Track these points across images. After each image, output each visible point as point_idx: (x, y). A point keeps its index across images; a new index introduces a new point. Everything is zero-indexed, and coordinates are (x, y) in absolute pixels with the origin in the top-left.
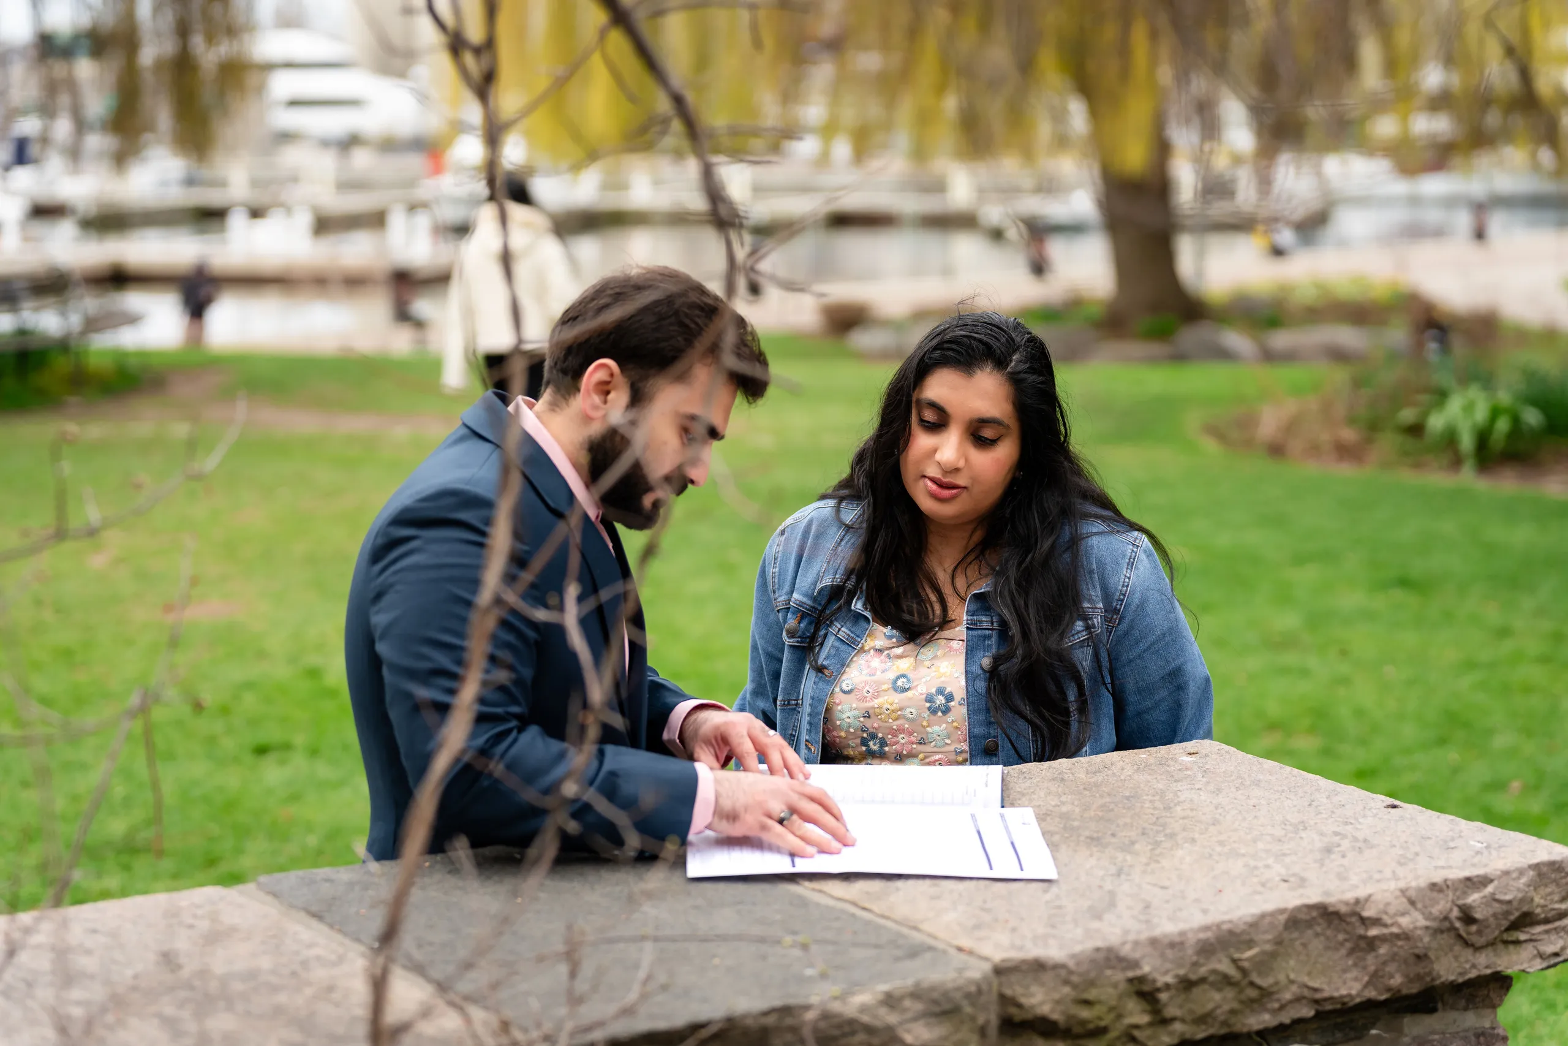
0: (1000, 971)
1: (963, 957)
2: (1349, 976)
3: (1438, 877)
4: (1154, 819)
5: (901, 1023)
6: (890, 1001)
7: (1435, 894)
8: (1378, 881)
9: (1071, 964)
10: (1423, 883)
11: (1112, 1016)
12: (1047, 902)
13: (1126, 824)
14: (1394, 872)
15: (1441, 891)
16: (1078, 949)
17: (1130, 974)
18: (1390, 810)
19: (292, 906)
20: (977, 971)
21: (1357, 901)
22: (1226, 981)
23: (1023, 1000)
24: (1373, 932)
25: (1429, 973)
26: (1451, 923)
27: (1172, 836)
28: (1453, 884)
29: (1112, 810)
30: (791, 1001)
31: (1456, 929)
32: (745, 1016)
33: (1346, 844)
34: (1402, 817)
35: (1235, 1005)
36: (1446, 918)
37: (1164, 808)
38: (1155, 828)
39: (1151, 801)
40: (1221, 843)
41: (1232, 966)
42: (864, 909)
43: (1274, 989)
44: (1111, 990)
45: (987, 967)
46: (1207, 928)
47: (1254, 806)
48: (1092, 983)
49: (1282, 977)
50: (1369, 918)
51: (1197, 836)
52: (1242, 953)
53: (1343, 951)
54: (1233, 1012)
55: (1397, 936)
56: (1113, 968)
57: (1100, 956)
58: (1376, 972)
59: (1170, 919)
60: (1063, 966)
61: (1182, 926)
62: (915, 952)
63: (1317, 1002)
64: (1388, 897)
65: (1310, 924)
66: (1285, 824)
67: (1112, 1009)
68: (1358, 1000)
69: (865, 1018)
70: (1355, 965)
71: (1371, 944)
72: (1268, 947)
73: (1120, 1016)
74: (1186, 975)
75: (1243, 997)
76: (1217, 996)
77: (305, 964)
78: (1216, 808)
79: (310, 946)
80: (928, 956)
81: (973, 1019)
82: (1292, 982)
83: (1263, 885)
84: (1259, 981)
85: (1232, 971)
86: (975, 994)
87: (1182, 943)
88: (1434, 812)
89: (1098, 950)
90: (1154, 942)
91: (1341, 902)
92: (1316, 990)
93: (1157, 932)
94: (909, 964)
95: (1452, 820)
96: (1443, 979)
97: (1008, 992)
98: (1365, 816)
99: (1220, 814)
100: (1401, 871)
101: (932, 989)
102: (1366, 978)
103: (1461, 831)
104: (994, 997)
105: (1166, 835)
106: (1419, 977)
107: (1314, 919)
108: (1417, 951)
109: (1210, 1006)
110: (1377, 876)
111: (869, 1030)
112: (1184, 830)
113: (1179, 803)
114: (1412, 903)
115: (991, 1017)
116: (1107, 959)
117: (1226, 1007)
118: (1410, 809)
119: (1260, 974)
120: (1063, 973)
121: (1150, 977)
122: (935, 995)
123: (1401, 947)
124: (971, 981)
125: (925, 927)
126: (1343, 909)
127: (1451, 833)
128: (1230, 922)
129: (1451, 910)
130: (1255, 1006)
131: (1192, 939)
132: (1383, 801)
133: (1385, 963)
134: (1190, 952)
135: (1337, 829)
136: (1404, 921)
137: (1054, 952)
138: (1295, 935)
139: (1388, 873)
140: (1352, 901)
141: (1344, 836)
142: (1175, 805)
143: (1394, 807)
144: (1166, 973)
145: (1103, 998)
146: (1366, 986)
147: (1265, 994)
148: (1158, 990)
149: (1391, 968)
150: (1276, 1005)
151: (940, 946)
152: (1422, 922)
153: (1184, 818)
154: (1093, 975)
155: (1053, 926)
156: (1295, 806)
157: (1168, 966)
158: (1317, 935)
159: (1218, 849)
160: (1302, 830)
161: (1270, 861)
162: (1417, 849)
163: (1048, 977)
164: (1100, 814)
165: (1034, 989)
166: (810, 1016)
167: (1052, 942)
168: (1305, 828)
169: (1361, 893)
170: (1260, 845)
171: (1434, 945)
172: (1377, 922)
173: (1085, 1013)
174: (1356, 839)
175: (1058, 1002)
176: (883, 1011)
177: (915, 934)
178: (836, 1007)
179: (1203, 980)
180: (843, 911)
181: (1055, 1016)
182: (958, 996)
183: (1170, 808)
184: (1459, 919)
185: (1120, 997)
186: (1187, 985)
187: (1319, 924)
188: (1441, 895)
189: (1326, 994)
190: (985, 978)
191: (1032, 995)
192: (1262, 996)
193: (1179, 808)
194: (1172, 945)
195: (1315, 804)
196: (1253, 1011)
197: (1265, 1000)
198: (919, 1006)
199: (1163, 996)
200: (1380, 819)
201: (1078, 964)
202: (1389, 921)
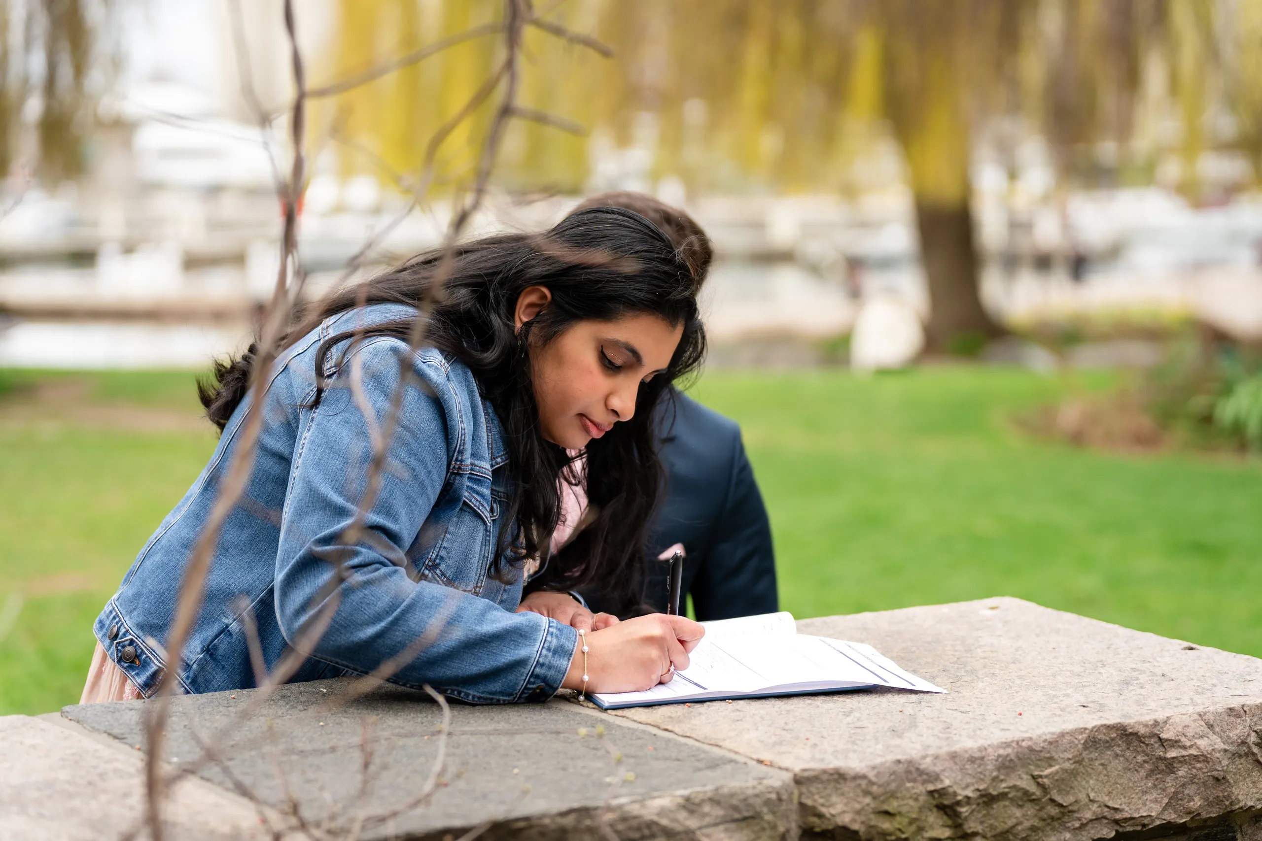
0: (799, 781)
1: (763, 768)
2: (1149, 797)
3: (1235, 703)
4: (956, 659)
5: (700, 828)
6: (690, 805)
7: (1232, 719)
8: (1176, 706)
9: (871, 775)
10: (1220, 707)
11: (913, 828)
12: (849, 724)
13: (927, 663)
14: (1191, 699)
15: (1238, 716)
16: (878, 761)
17: (931, 787)
18: (1187, 651)
19: (94, 730)
20: (777, 780)
21: (1156, 723)
22: (1027, 797)
23: (824, 810)
24: (1172, 754)
25: (1228, 797)
26: (1249, 747)
27: (973, 672)
28: (1250, 710)
29: (914, 652)
30: (590, 803)
31: (1254, 754)
32: (543, 816)
33: (1143, 678)
34: (1199, 656)
35: (1036, 822)
36: (1244, 743)
37: (965, 651)
38: (956, 666)
39: (952, 645)
40: (1020, 677)
41: (1032, 782)
42: (666, 730)
43: (1075, 808)
44: (911, 802)
45: (787, 777)
46: (1007, 745)
47: (1054, 649)
48: (893, 795)
49: (1082, 796)
50: (1167, 740)
51: (997, 672)
52: (1042, 771)
53: (1143, 773)
54: (1033, 829)
55: (1196, 758)
56: (914, 781)
57: (901, 768)
58: (1176, 793)
59: (969, 737)
60: (864, 777)
61: (981, 742)
62: (714, 764)
63: (1117, 822)
64: (1187, 720)
65: (1109, 744)
66: (1084, 663)
67: (912, 821)
68: (1158, 823)
69: (664, 822)
70: (1155, 786)
71: (1170, 766)
72: (1067, 765)
73: (921, 829)
74: (985, 790)
75: (1043, 814)
76: (1018, 813)
77: (102, 776)
78: (1017, 650)
79: (110, 761)
80: (728, 767)
81: (774, 827)
82: (1092, 801)
83: (1063, 710)
84: (1059, 799)
85: (1032, 788)
86: (776, 802)
87: (982, 758)
88: (1230, 653)
89: (899, 762)
90: (954, 756)
91: (1140, 723)
92: (1116, 809)
93: (957, 747)
94: (709, 773)
95: (1248, 659)
96: (1241, 804)
97: (809, 802)
98: (1162, 656)
99: (1020, 655)
100: (1198, 699)
101: (732, 795)
102: (1166, 801)
103: (1257, 668)
104: (795, 806)
105: (967, 671)
106: (1218, 801)
107: (1113, 739)
108: (1215, 773)
109: (1010, 823)
110: (1176, 703)
111: (667, 832)
112: (984, 667)
113: (980, 647)
114: (1210, 727)
115: (792, 825)
116: (908, 772)
117: (1027, 824)
118: (1206, 651)
119: (1060, 791)
120: (864, 783)
121: (951, 790)
122: (735, 802)
123: (1200, 769)
124: (772, 789)
125: (726, 744)
126: (1142, 731)
127: (1248, 669)
128: (1031, 739)
129: (1249, 735)
130: (1056, 824)
131: (992, 754)
132: (1180, 645)
133: (1183, 785)
134: (990, 767)
135: (1134, 666)
136: (1202, 743)
137: (854, 764)
138: (1095, 755)
139: (1186, 700)
140: (1151, 723)
141: (1142, 672)
142: (976, 648)
143: (1191, 649)
144: (967, 786)
145: (904, 809)
146: (1164, 809)
147: (1066, 811)
148: (958, 803)
149: (1190, 790)
150: (1077, 825)
151: (741, 759)
152: (1220, 745)
153: (985, 658)
154: (893, 786)
155: (854, 743)
156: (1093, 649)
157: (969, 780)
158: (1117, 756)
159: (1018, 682)
160: (1102, 667)
161: (1069, 691)
162: (1214, 681)
163: (848, 787)
164: (903, 655)
165: (834, 799)
166: (609, 817)
167: (852, 755)
168: (1104, 666)
169: (1160, 716)
170: (1060, 679)
171: (1232, 768)
172: (1175, 743)
173: (886, 825)
174: (1153, 674)
175: (858, 812)
176: (682, 815)
177: (715, 750)
178: (635, 809)
179: (1003, 796)
180: (644, 732)
181: (855, 827)
182: (758, 802)
183: (970, 650)
184: (1257, 744)
185: (921, 809)
186: (988, 799)
187: (1119, 746)
188: (1239, 720)
189: (1127, 815)
190: (785, 786)
191: (832, 805)
192: (1063, 814)
193: (979, 651)
194: (972, 760)
195: (1113, 647)
196: (1053, 829)
197: (1066, 819)
198: (719, 812)
199: (964, 810)
200: (1177, 658)
201: (878, 775)
202: (1188, 744)
